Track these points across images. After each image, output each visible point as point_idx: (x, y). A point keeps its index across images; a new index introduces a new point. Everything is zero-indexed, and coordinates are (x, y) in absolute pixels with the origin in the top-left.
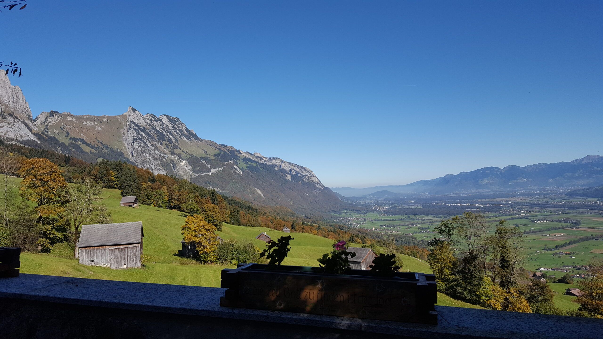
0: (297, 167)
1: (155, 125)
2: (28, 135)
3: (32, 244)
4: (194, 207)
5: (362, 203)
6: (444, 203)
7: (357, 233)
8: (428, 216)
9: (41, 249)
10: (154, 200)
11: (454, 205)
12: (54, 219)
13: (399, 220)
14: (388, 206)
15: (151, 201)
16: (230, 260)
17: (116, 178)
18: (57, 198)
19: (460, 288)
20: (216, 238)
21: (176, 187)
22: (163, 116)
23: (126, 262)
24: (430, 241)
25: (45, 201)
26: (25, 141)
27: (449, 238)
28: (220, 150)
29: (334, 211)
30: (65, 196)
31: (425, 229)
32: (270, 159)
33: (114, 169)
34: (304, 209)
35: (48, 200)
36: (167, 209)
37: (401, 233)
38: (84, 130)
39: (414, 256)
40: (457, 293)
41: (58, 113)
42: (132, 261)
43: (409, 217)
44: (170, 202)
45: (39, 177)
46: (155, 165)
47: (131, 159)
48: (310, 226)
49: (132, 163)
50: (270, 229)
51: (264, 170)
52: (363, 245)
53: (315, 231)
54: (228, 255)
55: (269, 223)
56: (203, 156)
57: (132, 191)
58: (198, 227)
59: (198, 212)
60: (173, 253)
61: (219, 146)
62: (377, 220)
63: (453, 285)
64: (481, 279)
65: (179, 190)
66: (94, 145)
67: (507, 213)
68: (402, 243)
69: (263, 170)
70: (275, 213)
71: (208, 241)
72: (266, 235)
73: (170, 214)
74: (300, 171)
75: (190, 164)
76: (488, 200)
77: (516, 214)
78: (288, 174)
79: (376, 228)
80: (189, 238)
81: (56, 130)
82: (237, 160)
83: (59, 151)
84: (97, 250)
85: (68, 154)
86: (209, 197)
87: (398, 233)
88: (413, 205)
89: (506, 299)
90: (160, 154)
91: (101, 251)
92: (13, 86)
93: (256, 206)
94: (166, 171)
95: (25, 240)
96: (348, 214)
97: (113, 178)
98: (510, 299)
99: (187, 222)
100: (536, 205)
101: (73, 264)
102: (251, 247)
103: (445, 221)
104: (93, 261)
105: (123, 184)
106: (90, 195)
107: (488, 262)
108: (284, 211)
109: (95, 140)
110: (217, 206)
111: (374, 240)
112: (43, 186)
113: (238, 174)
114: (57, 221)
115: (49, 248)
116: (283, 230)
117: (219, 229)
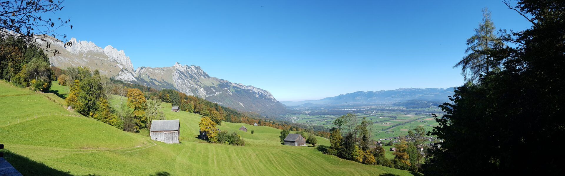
0: (262, 91)
1: (188, 70)
2: (133, 78)
3: (132, 128)
4: (207, 113)
5: (297, 109)
6: (339, 109)
7: (294, 125)
8: (330, 116)
9: (136, 131)
11: (343, 109)
12: (141, 117)
13: (316, 118)
14: (311, 111)
15: (186, 109)
16: (224, 142)
17: (170, 97)
18: (142, 107)
19: (344, 153)
20: (217, 129)
21: (198, 102)
22: (192, 66)
23: (172, 140)
24: (331, 129)
25: (137, 109)
26: (131, 81)
27: (340, 127)
28: (221, 82)
29: (282, 114)
30: (145, 106)
31: (329, 122)
32: (247, 87)
33: (169, 93)
34: (265, 113)
35: (138, 107)
36: (193, 113)
37: (317, 125)
38: (156, 75)
39: (323, 137)
40: (343, 155)
41: (145, 67)
42: (174, 140)
43: (321, 116)
44: (195, 110)
45: (134, 97)
46: (188, 91)
47: (177, 88)
48: (268, 122)
49: (177, 90)
50: (247, 124)
52: (297, 132)
53: (271, 125)
54: (223, 139)
55: (247, 121)
56: (211, 86)
57: (177, 104)
58: (207, 123)
59: (209, 115)
60: (195, 137)
61: (220, 80)
62: (305, 118)
63: (341, 151)
64: (354, 147)
65: (200, 103)
66: (160, 81)
67: (367, 114)
68: (317, 130)
69: (243, 92)
70: (250, 116)
71: (213, 131)
72: (244, 127)
73: (195, 116)
74: (263, 93)
75: (205, 90)
76: (359, 107)
77: (371, 114)
78: (257, 94)
79: (304, 123)
80: (203, 129)
81: (144, 75)
82: (230, 87)
83: (145, 85)
84: (159, 133)
85: (149, 86)
86: (214, 107)
87: (315, 125)
88: (323, 110)
89: (365, 156)
90: (190, 85)
92: (126, 57)
93: (240, 112)
94: (193, 93)
95: (129, 126)
96: (290, 115)
97: (168, 98)
98: (367, 156)
99: (202, 121)
100: (380, 110)
101: (148, 139)
102: (236, 134)
103: (338, 118)
104: (157, 138)
105: (173, 100)
106: (156, 106)
107: (357, 137)
108: (254, 114)
109: (161, 79)
110: (218, 112)
111: (303, 129)
112: (136, 101)
113: (230, 95)
114: (142, 118)
115: (139, 131)
116: (254, 125)
117: (219, 125)
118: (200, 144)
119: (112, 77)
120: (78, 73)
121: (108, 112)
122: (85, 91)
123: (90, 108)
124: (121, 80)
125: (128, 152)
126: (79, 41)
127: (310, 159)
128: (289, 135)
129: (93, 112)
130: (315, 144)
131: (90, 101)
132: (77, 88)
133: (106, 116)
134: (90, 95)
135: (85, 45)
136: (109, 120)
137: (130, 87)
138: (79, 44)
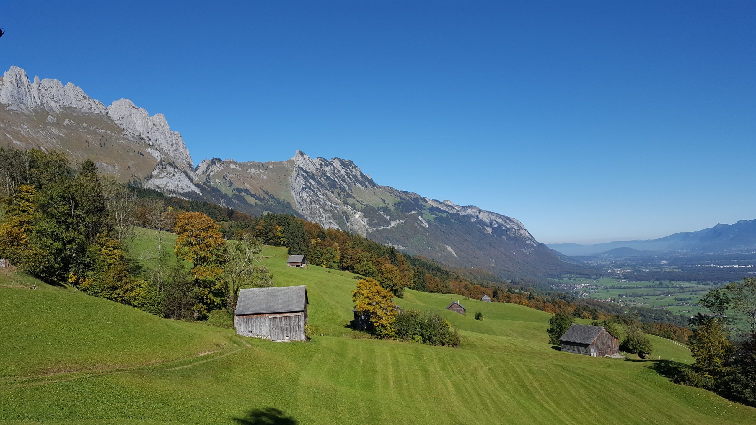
0: (500, 218)
1: (325, 170)
2: (189, 187)
3: (188, 310)
4: (370, 268)
5: (592, 265)
6: (714, 265)
7: (586, 304)
8: (689, 282)
9: (198, 316)
10: (325, 259)
11: (728, 266)
12: (211, 282)
13: (646, 287)
14: (630, 268)
15: (322, 261)
16: (412, 336)
17: (283, 233)
18: (215, 258)
19: (738, 385)
20: (394, 307)
21: (349, 244)
22: (334, 159)
23: (288, 333)
24: (692, 317)
25: (202, 261)
26: (186, 193)
27: (721, 314)
28: (401, 198)
29: (551, 274)
30: (223, 255)
31: (685, 300)
32: (464, 208)
33: (280, 223)
34: (510, 271)
35: (205, 259)
36: (339, 271)
37: (649, 305)
38: (248, 179)
39: (669, 338)
40: (734, 392)
41: (220, 160)
42: (295, 332)
43: (661, 283)
44: (342, 262)
45: (194, 234)
46: (326, 218)
47: (300, 211)
48: (518, 295)
49: (301, 216)
50: (464, 297)
51: (456, 222)
52: (593, 321)
53: (525, 300)
54: (409, 329)
55: (464, 289)
56: (381, 206)
57: (300, 248)
58: (371, 293)
59: (374, 275)
60: (344, 324)
61: (400, 194)
62: (613, 288)
63: (727, 379)
65: (353, 247)
66: (260, 196)
68: (651, 319)
69: (454, 222)
70: (472, 277)
71: (384, 311)
72: (459, 304)
73: (343, 276)
74: (503, 223)
75: (365, 216)
78: (488, 226)
79: (613, 298)
80: (361, 306)
81: (218, 180)
82: (422, 210)
83: (222, 204)
84: (256, 319)
85: (232, 207)
86: (387, 256)
87: (645, 305)
88: (668, 267)
90: (331, 204)
91: (260, 320)
92: (172, 132)
93: (447, 268)
94: (338, 224)
95: (180, 306)
96: (573, 279)
97: (279, 234)
99: (358, 287)
101: (230, 335)
102: (439, 320)
103: (715, 290)
104: (251, 332)
105: (290, 241)
106: (250, 253)
108: (483, 274)
109: (260, 190)
110: (396, 268)
111: (609, 314)
112: (199, 244)
113: (423, 227)
114: (214, 284)
115: (206, 315)
116: (481, 299)
117: (398, 296)
118: (355, 342)
119: (132, 182)
120: (31, 167)
121: (121, 271)
122: (53, 216)
123: (70, 263)
124: (158, 190)
125: (177, 368)
126: (36, 79)
127: (633, 392)
128: (573, 328)
129: (78, 272)
130: (647, 356)
131: (70, 242)
132: (28, 208)
133: (115, 283)
134: (67, 228)
135: (54, 92)
136: (125, 292)
137: (184, 208)
138: (35, 85)
